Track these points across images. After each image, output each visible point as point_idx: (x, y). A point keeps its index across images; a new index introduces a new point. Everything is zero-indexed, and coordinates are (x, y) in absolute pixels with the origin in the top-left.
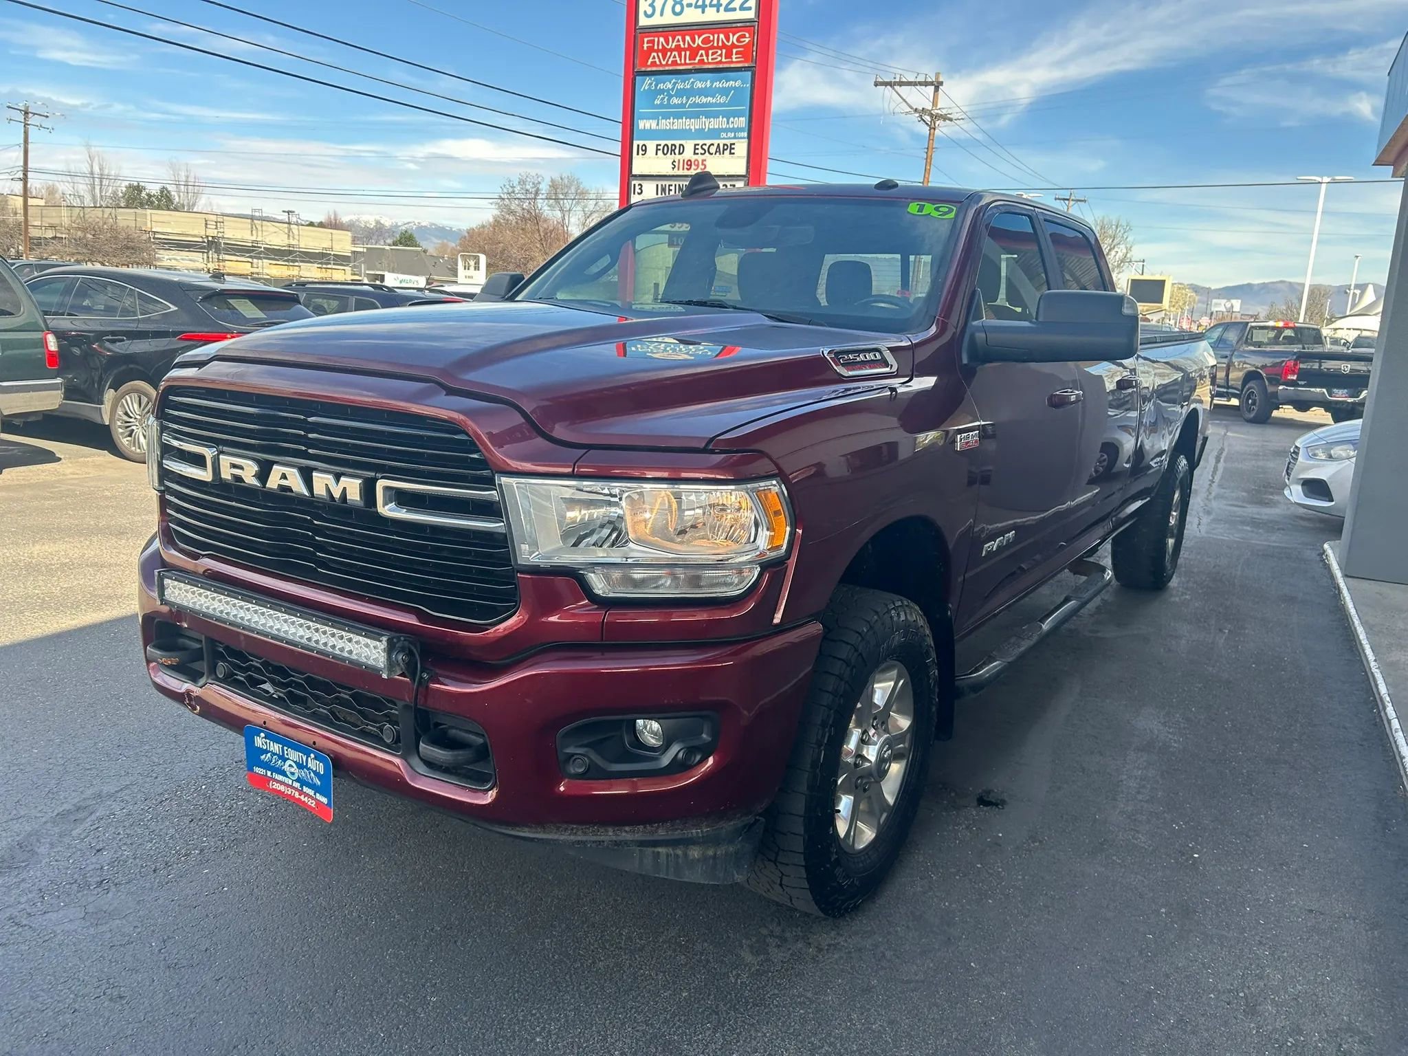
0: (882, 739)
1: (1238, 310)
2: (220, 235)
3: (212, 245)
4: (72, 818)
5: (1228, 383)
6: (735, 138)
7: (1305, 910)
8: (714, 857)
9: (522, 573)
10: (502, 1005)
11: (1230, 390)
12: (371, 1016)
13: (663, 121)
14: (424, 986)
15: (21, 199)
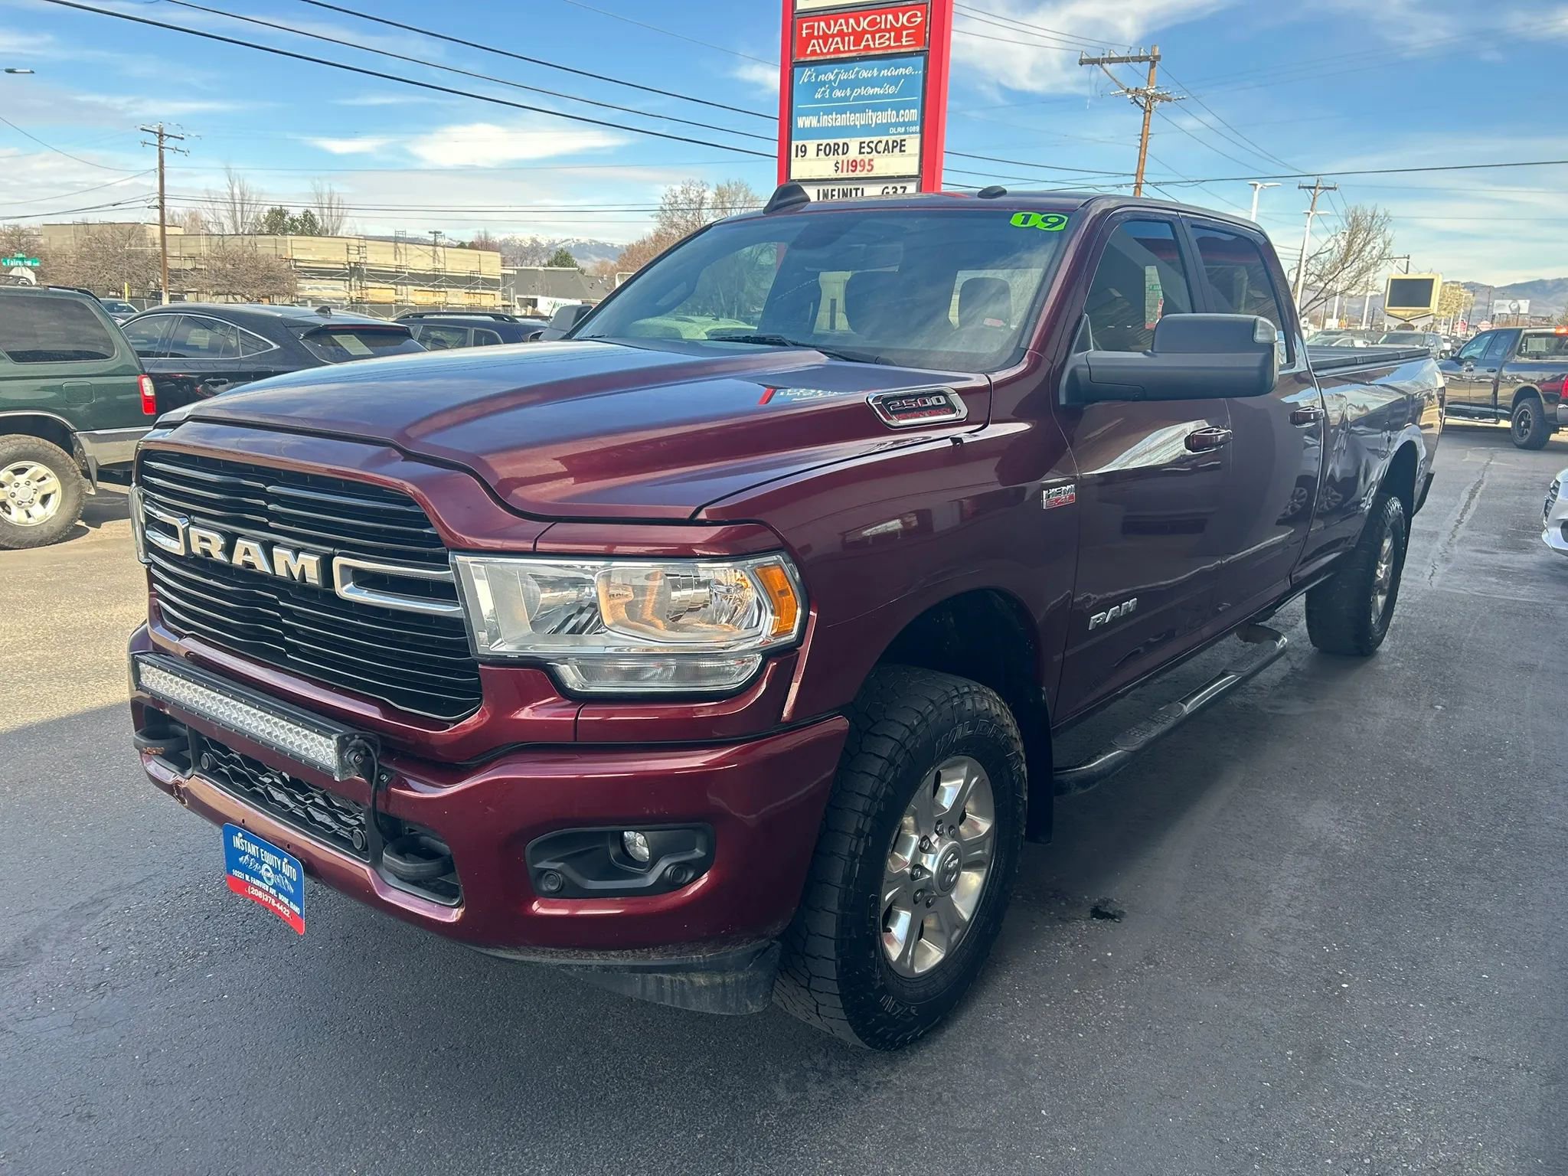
0: (945, 847)
1: (1526, 312)
2: (362, 261)
3: (354, 272)
4: (86, 911)
5: (1496, 402)
6: (905, 133)
7: (1469, 1056)
8: (724, 984)
9: (483, 663)
10: (493, 1141)
11: (1500, 411)
12: (348, 1148)
13: (826, 117)
14: (412, 1116)
15: (158, 228)
